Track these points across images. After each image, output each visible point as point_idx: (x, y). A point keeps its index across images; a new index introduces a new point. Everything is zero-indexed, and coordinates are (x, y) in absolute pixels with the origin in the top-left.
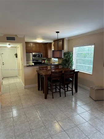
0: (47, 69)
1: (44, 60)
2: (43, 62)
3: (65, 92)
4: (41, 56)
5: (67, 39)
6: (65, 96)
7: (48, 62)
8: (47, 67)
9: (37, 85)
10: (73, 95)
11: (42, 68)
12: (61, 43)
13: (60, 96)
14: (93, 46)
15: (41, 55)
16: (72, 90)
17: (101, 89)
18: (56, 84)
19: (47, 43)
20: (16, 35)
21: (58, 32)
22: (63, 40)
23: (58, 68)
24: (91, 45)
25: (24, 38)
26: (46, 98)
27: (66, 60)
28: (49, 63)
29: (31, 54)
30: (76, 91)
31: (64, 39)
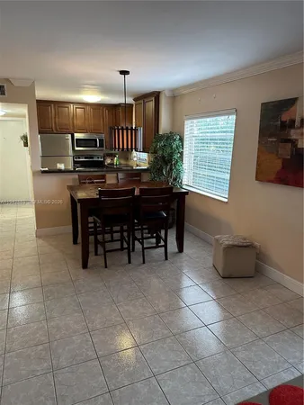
0: (105, 182)
1: (113, 156)
2: (108, 161)
3: (144, 249)
4: (101, 145)
5: (167, 94)
6: (144, 263)
7: (123, 162)
8: (104, 177)
9: (70, 228)
10: (166, 259)
11: (90, 179)
12: (151, 105)
13: (130, 262)
14: (233, 117)
15: (101, 141)
16: (165, 246)
17: (241, 244)
18: (122, 228)
19: (119, 105)
20: (7, 80)
21: (124, 73)
22: (156, 96)
23: (140, 180)
24: (229, 114)
25: (32, 89)
26: (85, 266)
27: (163, 157)
28: (126, 165)
30: (181, 249)
31: (159, 92)
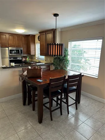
1: (25, 57)
2: (24, 59)
3: (68, 106)
4: (21, 53)
7: (30, 60)
14: (101, 41)
15: (21, 51)
16: (76, 103)
19: (29, 35)
22: (54, 31)
23: (50, 69)
24: (98, 39)
28: (32, 61)
29: (7, 49)
